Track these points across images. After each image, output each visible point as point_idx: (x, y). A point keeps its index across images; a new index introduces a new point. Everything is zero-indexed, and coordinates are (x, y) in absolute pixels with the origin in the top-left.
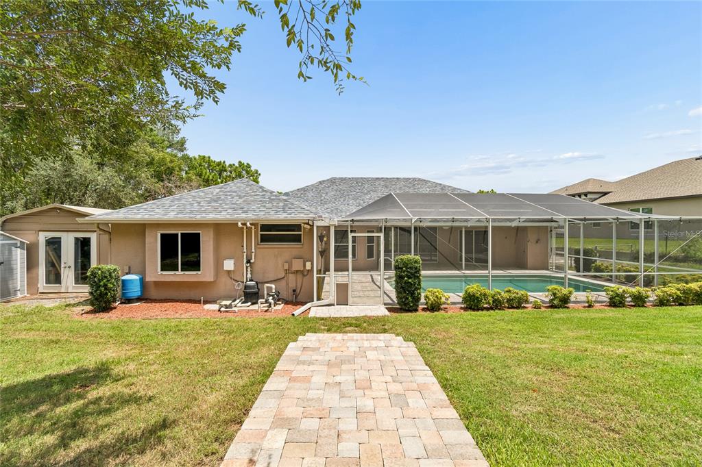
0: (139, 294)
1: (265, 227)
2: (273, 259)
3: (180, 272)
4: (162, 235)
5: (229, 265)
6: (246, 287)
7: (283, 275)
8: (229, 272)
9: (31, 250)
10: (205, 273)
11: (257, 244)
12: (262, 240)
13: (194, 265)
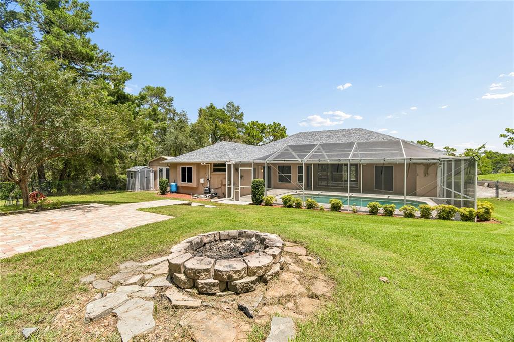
0: (175, 190)
1: (215, 165)
2: (217, 179)
3: (186, 183)
4: (182, 168)
5: (202, 181)
6: (205, 190)
7: (220, 186)
8: (202, 183)
9: (155, 173)
10: (194, 184)
11: (211, 172)
12: (214, 171)
13: (190, 180)
